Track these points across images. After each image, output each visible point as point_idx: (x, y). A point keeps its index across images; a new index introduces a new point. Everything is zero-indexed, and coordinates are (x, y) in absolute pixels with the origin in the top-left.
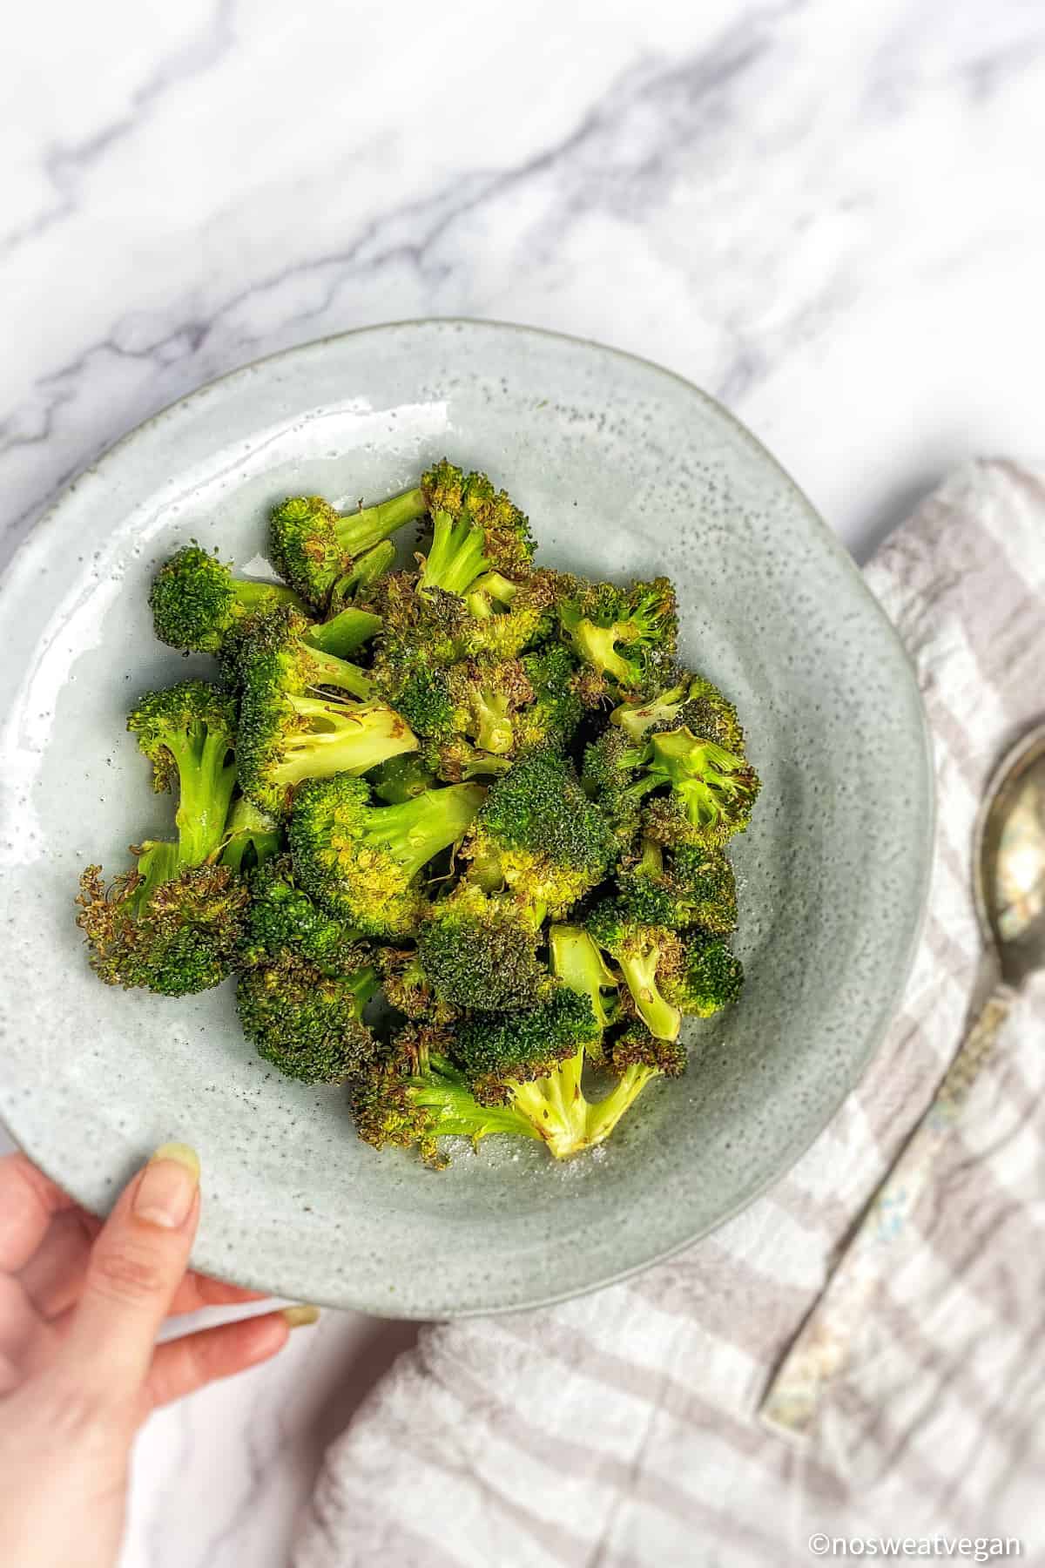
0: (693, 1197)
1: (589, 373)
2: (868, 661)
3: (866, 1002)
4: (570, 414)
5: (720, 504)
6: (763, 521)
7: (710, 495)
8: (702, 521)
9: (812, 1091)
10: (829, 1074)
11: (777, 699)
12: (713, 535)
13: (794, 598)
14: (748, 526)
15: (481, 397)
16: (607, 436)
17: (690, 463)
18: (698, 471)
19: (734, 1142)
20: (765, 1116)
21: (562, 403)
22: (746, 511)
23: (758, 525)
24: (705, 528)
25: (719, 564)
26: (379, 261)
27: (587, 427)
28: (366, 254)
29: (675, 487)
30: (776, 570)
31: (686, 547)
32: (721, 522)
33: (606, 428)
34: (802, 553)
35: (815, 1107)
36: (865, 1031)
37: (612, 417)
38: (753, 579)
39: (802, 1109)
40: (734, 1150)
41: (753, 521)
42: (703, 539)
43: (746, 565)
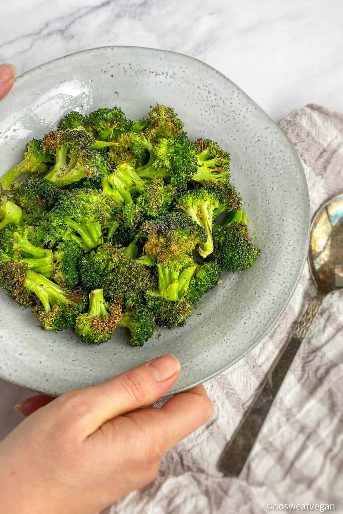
0: (233, 344)
1: (161, 59)
2: (275, 143)
3: (292, 263)
4: (155, 74)
5: (213, 98)
6: (230, 101)
7: (209, 95)
8: (207, 105)
9: (276, 298)
10: (282, 291)
11: (243, 164)
12: (212, 110)
13: (245, 125)
14: (224, 103)
15: (122, 71)
16: (169, 80)
17: (201, 85)
18: (204, 87)
19: (247, 321)
20: (258, 310)
21: (152, 70)
22: (223, 98)
23: (228, 103)
24: (209, 108)
25: (216, 120)
26: (49, 34)
27: (162, 78)
28: (45, 32)
29: (196, 94)
30: (237, 117)
31: (203, 117)
32: (214, 104)
33: (169, 77)
34: (245, 110)
35: (278, 304)
36: (294, 273)
37: (170, 73)
38: (229, 122)
39: (273, 306)
40: (247, 324)
41: (226, 101)
42: (208, 112)
43: (225, 118)
